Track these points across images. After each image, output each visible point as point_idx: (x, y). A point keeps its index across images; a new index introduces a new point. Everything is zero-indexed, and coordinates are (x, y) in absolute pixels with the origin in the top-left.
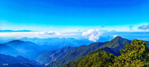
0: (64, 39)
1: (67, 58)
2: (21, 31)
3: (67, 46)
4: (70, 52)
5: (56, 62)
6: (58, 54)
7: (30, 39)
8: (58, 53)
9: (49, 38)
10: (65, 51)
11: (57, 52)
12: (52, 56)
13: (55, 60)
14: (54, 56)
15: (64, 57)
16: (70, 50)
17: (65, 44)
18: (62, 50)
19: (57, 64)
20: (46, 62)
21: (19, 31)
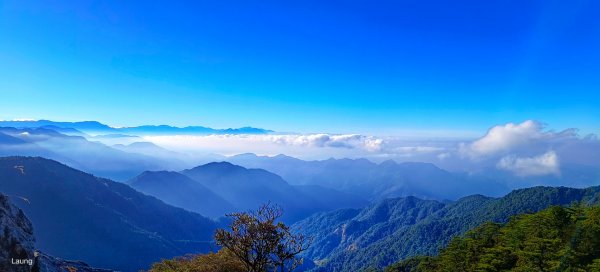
0: (390, 165)
1: (400, 246)
2: (236, 131)
3: (405, 196)
4: (413, 222)
5: (357, 258)
6: (365, 225)
7: (266, 159)
8: (365, 222)
9: (332, 159)
10: (395, 215)
11: (359, 218)
12: (340, 232)
13: (354, 247)
14: (348, 232)
15: (389, 239)
16: (415, 214)
17: (394, 188)
18: (383, 213)
19: (360, 266)
20: (318, 254)
21: (230, 131)
